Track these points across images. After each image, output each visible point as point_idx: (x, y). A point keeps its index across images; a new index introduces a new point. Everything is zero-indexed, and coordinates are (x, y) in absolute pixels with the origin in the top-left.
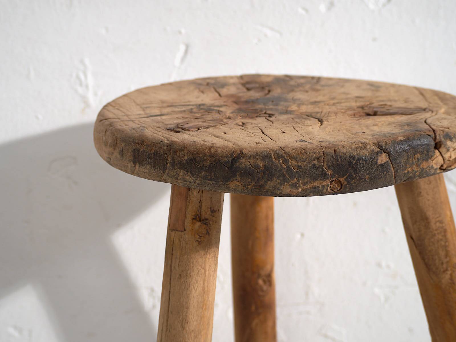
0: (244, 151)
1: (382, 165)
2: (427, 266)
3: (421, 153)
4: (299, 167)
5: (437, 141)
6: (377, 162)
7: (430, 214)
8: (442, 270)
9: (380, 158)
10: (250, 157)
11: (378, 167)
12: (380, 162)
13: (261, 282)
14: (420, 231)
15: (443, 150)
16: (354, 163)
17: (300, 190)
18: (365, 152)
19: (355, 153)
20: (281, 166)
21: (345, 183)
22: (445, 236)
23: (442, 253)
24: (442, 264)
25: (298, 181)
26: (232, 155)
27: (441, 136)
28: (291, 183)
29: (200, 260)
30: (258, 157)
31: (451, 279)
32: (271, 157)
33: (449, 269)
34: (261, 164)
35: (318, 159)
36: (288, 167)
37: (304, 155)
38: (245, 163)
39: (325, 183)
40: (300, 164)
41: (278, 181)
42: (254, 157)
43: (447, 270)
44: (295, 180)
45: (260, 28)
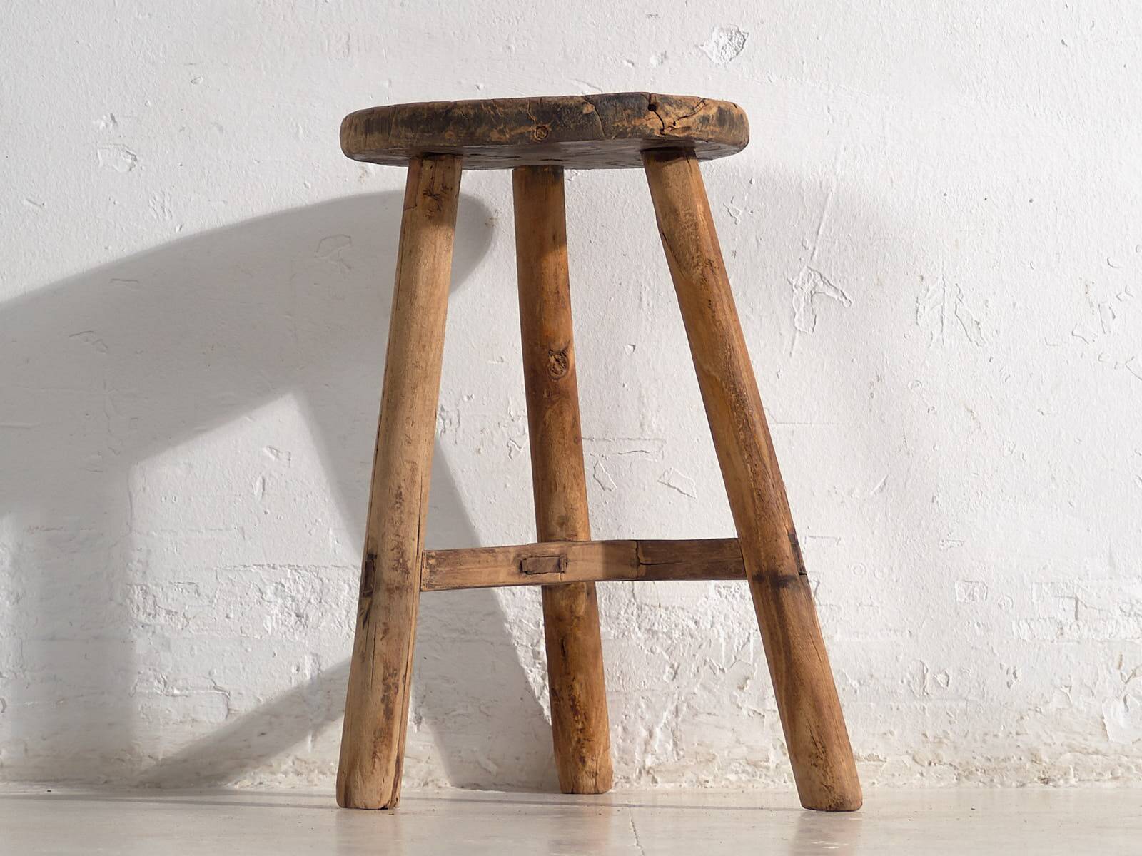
0: (457, 103)
1: (587, 115)
2: (678, 261)
3: (633, 109)
4: (506, 114)
5: (652, 102)
6: (581, 112)
7: (679, 205)
8: (693, 265)
9: (586, 109)
10: (462, 107)
11: (583, 116)
12: (585, 111)
13: (552, 360)
14: (669, 226)
15: (660, 112)
16: (559, 110)
17: (508, 136)
18: (571, 102)
19: (561, 102)
20: (490, 112)
21: (550, 130)
22: (696, 229)
23: (693, 248)
24: (694, 258)
25: (505, 127)
26: (447, 107)
27: (658, 100)
28: (498, 129)
29: (430, 235)
30: (469, 106)
31: (703, 274)
32: (481, 106)
33: (700, 264)
34: (471, 112)
35: (524, 106)
36: (496, 114)
37: (511, 104)
38: (457, 112)
39: (530, 129)
40: (507, 111)
41: (487, 128)
42: (466, 106)
43: (698, 265)
44: (502, 126)
45: (575, 83)
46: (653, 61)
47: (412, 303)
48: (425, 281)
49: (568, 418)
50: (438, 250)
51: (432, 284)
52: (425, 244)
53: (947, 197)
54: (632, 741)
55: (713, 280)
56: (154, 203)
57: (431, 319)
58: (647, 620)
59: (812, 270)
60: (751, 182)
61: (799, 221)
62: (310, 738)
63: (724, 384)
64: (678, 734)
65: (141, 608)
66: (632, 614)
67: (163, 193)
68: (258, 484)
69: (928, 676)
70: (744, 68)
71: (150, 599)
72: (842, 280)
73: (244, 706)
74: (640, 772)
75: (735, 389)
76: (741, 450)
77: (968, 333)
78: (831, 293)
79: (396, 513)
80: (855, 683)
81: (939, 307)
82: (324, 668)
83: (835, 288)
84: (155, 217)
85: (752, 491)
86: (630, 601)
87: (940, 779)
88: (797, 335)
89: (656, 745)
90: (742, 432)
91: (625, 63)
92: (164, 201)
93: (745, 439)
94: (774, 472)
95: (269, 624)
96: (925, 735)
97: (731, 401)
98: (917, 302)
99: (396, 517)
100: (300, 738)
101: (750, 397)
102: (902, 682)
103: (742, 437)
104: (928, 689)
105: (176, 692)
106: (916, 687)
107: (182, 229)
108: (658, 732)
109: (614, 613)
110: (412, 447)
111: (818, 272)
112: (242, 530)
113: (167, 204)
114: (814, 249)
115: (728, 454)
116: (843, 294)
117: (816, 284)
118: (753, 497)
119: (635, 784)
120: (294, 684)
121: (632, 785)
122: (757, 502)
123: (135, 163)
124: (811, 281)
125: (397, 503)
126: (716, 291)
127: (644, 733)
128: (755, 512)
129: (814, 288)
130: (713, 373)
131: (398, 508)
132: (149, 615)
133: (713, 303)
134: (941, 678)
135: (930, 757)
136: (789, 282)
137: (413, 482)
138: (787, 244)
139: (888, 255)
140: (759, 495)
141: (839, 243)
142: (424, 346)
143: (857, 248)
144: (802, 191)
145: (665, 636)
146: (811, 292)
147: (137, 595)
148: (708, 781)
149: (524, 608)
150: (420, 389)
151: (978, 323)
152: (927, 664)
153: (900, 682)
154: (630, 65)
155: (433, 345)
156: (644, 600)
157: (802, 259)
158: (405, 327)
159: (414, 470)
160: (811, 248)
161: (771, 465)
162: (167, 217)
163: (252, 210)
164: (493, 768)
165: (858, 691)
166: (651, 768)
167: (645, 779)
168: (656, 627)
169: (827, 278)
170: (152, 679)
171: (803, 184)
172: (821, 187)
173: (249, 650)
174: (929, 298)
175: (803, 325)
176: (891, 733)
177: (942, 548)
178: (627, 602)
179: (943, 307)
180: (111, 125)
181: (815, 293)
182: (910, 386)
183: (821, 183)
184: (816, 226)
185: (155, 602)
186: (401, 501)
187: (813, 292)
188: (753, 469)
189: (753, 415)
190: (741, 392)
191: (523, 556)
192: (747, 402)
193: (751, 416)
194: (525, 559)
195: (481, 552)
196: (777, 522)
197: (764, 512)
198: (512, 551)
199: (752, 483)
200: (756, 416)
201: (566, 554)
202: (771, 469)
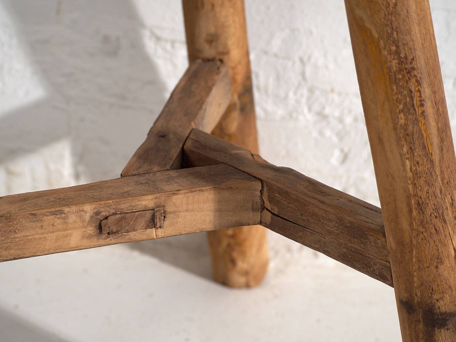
58: (318, 103)
63: (382, 44)
66: (302, 96)
75: (397, 53)
76: (398, 140)
85: (409, 197)
90: (402, 115)
93: (405, 124)
94: (444, 168)
97: (390, 69)
101: (421, 63)
103: (402, 121)
115: (380, 140)
118: (409, 204)
122: (415, 213)
128: (411, 224)
130: (368, 25)
140: (418, 204)
161: (442, 159)
168: (327, 111)
178: (297, 84)
188: (414, 168)
189: (422, 90)
190: (406, 58)
191: (104, 214)
192: (415, 73)
193: (419, 91)
194: (106, 218)
195: (45, 215)
196: (440, 241)
197: (424, 227)
198: (89, 209)
199: (410, 187)
200: (427, 91)
201: (164, 206)
202: (441, 167)
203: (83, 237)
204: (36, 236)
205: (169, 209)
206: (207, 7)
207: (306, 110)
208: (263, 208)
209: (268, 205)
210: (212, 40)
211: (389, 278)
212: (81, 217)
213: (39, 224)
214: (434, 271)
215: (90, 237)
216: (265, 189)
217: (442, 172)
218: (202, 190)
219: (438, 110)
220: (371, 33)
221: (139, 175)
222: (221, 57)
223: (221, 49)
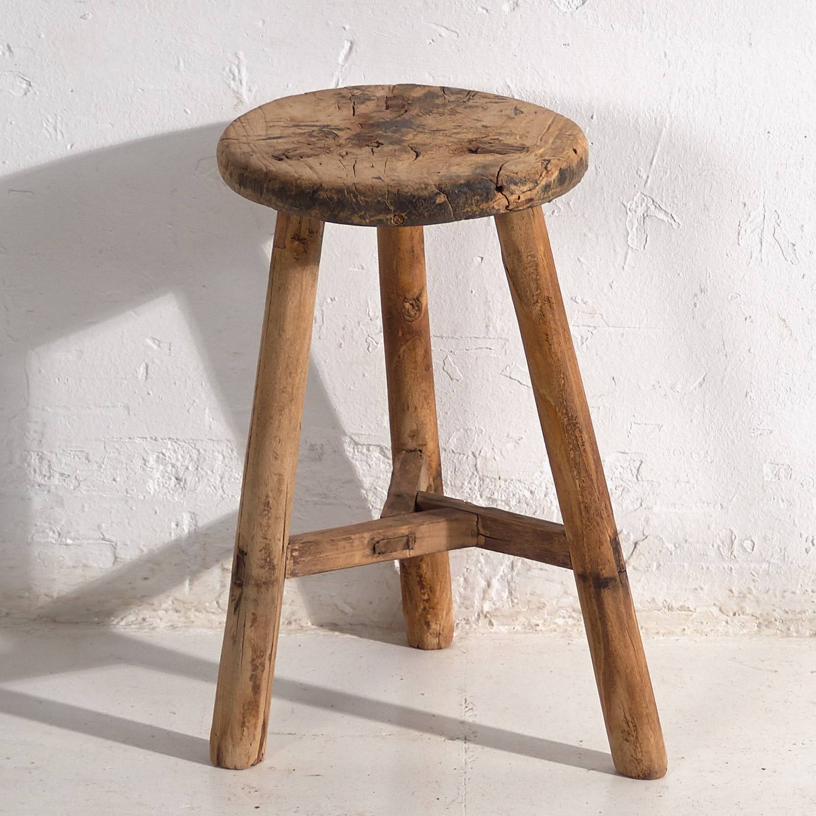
0: (323, 185)
1: (440, 204)
2: (519, 296)
3: (481, 195)
4: (367, 202)
5: (499, 185)
6: (435, 202)
7: (522, 248)
8: (533, 302)
9: (438, 199)
10: (327, 190)
11: (436, 206)
12: (437, 202)
13: (407, 305)
14: (513, 264)
15: (506, 193)
16: (414, 200)
17: (367, 221)
18: (426, 193)
19: (416, 193)
20: (352, 200)
21: (406, 218)
22: (537, 270)
23: (533, 286)
24: (533, 296)
25: (365, 213)
26: (313, 187)
27: (504, 181)
28: (360, 214)
30: (333, 191)
31: (541, 311)
32: (344, 192)
33: (539, 301)
34: (335, 197)
35: (383, 196)
36: (357, 201)
37: (371, 192)
38: (323, 195)
39: (388, 217)
40: (367, 199)
41: (349, 213)
42: (331, 190)
43: (537, 302)
44: (363, 212)
45: (434, 26)
46: (506, 8)
47: (280, 336)
48: (292, 317)
49: (420, 352)
50: (304, 288)
51: (299, 317)
52: (293, 283)
53: (770, 135)
54: (473, 590)
55: (551, 315)
56: (47, 124)
57: (297, 348)
58: (488, 489)
59: (645, 195)
60: (592, 117)
61: (635, 153)
62: (187, 583)
63: (557, 409)
64: (513, 585)
65: (37, 471)
66: (475, 484)
67: (56, 115)
68: (142, 370)
69: (736, 542)
70: (589, 17)
71: (45, 465)
72: (672, 205)
73: (129, 555)
74: (479, 615)
75: (567, 414)
76: (571, 467)
77: (785, 253)
78: (661, 216)
79: (264, 519)
80: (671, 547)
81: (759, 230)
82: (200, 524)
83: (666, 212)
84: (48, 137)
85: (579, 504)
86: (473, 474)
87: (743, 626)
88: (630, 251)
89: (493, 593)
90: (572, 452)
91: (480, 9)
92: (56, 123)
93: (575, 457)
94: (599, 485)
95: (152, 487)
96: (731, 591)
97: (563, 424)
98: (739, 226)
99: (264, 522)
100: (177, 581)
101: (581, 420)
102: (713, 546)
103: (572, 456)
104: (735, 553)
105: (69, 541)
106: (725, 552)
107: (73, 148)
108: (495, 583)
109: (459, 483)
110: (279, 461)
111: (650, 198)
112: (127, 408)
113: (59, 125)
114: (648, 177)
115: (560, 469)
116: (673, 218)
117: (648, 208)
118: (580, 509)
119: (474, 625)
120: (173, 537)
121: (471, 627)
122: (584, 513)
123: (30, 88)
124: (644, 205)
125: (265, 510)
126: (553, 326)
127: (483, 584)
128: (582, 522)
129: (647, 212)
130: (548, 398)
131: (266, 515)
132: (45, 476)
133: (550, 337)
134: (747, 544)
135: (735, 609)
136: (624, 206)
137: (279, 491)
138: (623, 172)
139: (714, 183)
140: (586, 508)
141: (671, 173)
142: (291, 373)
143: (687, 177)
144: (638, 127)
145: (503, 504)
146: (644, 215)
147: (34, 460)
148: (538, 625)
149: (378, 478)
150: (286, 411)
151: (794, 245)
152: (735, 532)
153: (711, 546)
154: (485, 11)
155: (299, 371)
156: (485, 474)
157: (637, 185)
158: (274, 356)
159: (280, 481)
160: (645, 177)
161: (597, 479)
162: (59, 137)
163: (137, 132)
164: (348, 610)
165: (673, 553)
166: (488, 612)
167: (483, 622)
168: (495, 496)
169: (658, 202)
170: (47, 531)
171: (640, 120)
172: (656, 123)
173: (134, 508)
174: (751, 222)
175: (635, 243)
176: (702, 589)
177: (752, 434)
178: (470, 474)
179: (762, 231)
180: (7, 53)
181: (647, 216)
182: (730, 298)
183: (656, 119)
184: (651, 158)
185: (50, 466)
186: (268, 509)
187: (645, 215)
188: (581, 485)
189: (583, 436)
190: (572, 416)
191: (376, 539)
192: (578, 425)
193: (581, 436)
194: (378, 542)
195: (339, 541)
196: (600, 530)
197: (590, 522)
198: (367, 536)
199: (580, 497)
200: (586, 437)
201: (414, 534)
202: (597, 484)
203: (363, 556)
204: (334, 556)
205: (418, 535)
206: (411, 409)
207: (479, 497)
208: (479, 534)
209: (482, 531)
210: (414, 435)
211: (569, 563)
212: (362, 542)
213: (335, 547)
214: (598, 550)
215: (368, 556)
216: (480, 520)
217: (598, 487)
218: (439, 522)
219: (593, 448)
220: (550, 402)
221: (393, 516)
222: (421, 448)
223: (420, 443)
